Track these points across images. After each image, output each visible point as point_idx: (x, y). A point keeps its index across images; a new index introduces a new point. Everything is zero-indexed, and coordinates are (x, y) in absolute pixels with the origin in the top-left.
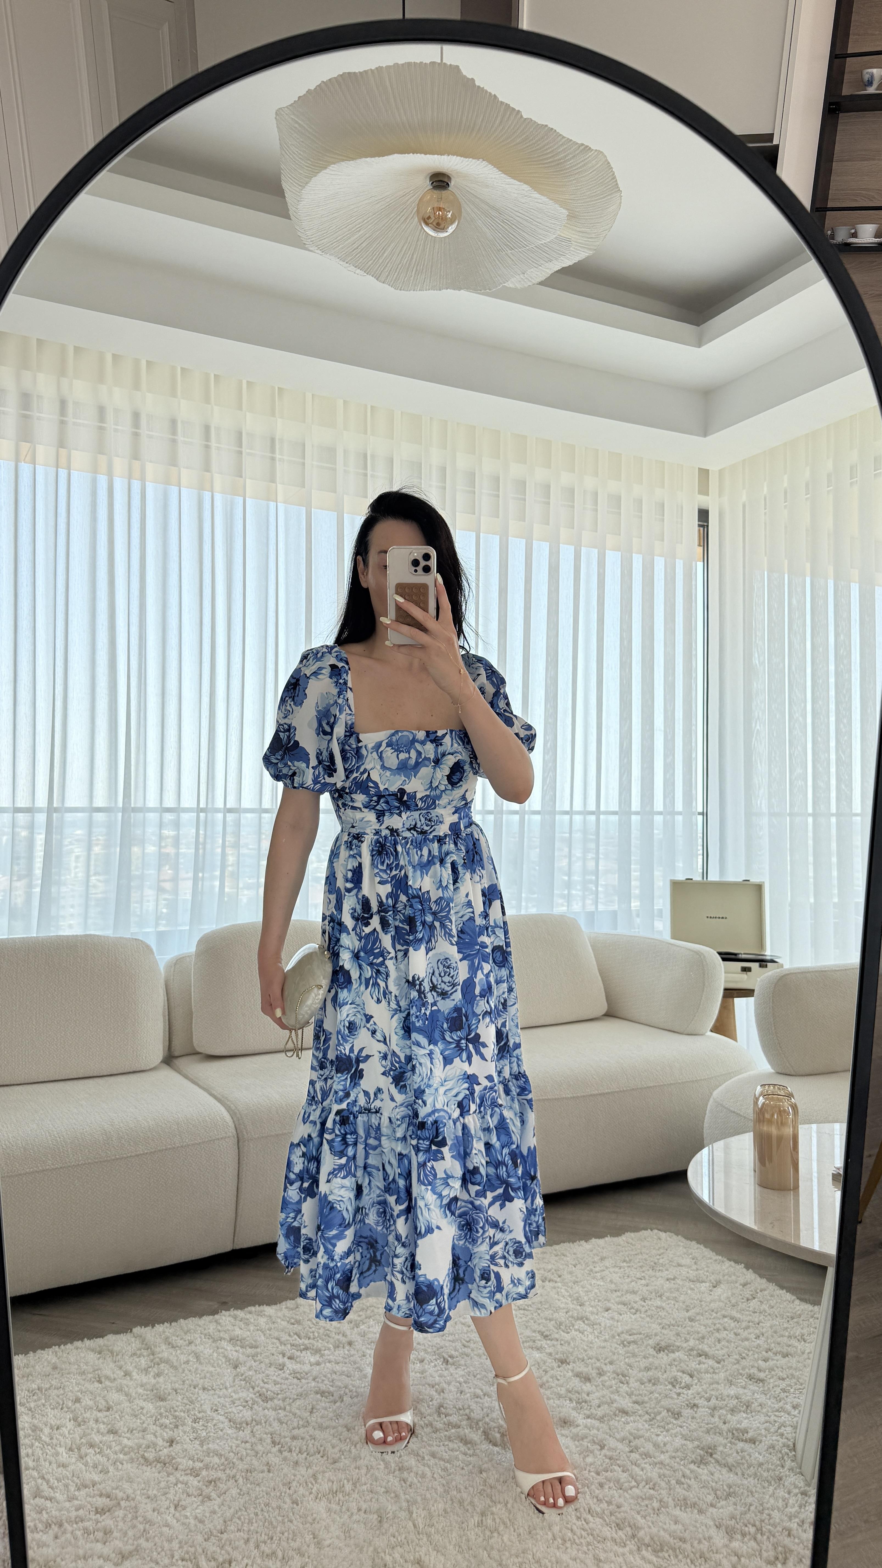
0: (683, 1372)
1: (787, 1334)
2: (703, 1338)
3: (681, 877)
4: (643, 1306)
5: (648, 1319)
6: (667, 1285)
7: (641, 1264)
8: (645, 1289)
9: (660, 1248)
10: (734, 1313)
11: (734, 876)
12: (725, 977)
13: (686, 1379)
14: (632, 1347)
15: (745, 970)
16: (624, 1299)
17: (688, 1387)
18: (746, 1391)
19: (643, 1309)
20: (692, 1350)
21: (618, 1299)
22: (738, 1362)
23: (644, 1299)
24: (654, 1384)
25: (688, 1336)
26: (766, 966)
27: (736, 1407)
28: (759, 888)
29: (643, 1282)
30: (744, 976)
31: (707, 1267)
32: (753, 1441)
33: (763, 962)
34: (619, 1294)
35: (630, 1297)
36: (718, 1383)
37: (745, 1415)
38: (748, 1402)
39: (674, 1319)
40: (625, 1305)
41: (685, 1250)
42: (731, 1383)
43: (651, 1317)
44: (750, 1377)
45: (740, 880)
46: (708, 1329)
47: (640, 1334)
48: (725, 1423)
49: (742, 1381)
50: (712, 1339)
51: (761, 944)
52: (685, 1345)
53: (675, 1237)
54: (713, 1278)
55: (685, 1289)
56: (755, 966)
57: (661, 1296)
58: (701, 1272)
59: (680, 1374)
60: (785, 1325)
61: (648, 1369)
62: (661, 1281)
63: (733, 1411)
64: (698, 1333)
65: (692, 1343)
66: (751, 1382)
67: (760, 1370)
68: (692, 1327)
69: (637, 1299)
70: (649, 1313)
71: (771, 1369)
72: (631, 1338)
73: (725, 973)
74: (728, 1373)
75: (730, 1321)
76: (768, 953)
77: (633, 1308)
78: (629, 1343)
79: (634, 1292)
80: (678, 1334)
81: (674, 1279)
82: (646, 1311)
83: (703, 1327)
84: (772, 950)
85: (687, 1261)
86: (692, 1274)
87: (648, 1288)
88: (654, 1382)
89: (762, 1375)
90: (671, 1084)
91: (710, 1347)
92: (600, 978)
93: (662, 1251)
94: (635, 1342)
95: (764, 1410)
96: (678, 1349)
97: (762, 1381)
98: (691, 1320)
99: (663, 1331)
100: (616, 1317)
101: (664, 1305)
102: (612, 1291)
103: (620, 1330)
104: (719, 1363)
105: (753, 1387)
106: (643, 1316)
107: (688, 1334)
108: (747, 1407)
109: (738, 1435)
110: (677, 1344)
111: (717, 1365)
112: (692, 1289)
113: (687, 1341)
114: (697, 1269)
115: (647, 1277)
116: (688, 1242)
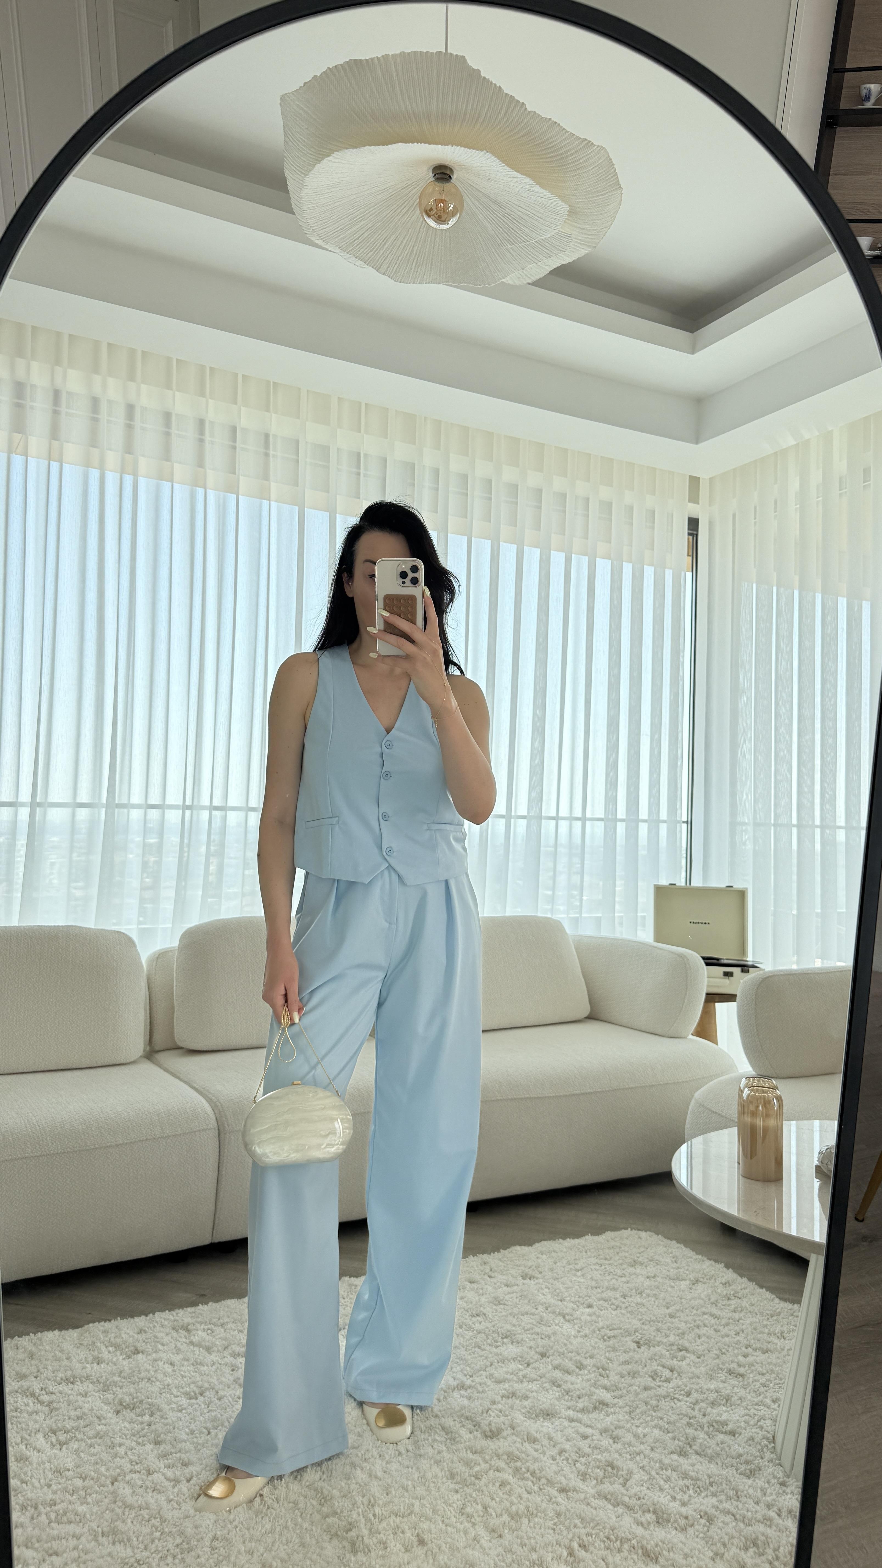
0: (664, 1367)
1: (766, 1331)
2: (683, 1334)
3: (664, 882)
4: (624, 1303)
5: (628, 1315)
6: (647, 1283)
7: (621, 1261)
8: (625, 1286)
9: (640, 1247)
10: (714, 1310)
11: (717, 882)
12: (708, 982)
13: (667, 1373)
14: (612, 1342)
15: (727, 975)
16: (604, 1295)
17: (668, 1380)
18: (726, 1385)
19: (623, 1306)
20: (672, 1345)
21: (598, 1295)
22: (718, 1357)
23: (624, 1296)
24: (633, 1377)
25: (668, 1332)
26: (748, 971)
27: (715, 1400)
28: (742, 894)
29: (623, 1279)
30: (726, 981)
31: (688, 1266)
32: (732, 1433)
33: (745, 968)
34: (599, 1290)
35: (610, 1294)
36: (699, 1378)
37: (724, 1408)
38: (728, 1396)
39: (654, 1315)
40: (605, 1301)
41: (665, 1249)
42: (711, 1378)
43: (632, 1313)
44: (730, 1372)
45: (723, 885)
46: (689, 1325)
47: (621, 1329)
48: (704, 1415)
49: (722, 1376)
50: (692, 1335)
51: (743, 949)
52: (665, 1340)
53: (655, 1236)
54: (692, 1276)
55: (665, 1287)
56: (736, 971)
57: (641, 1293)
58: (682, 1270)
59: (659, 1368)
60: (765, 1323)
61: (627, 1363)
62: (641, 1279)
63: (713, 1404)
64: (678, 1329)
65: (672, 1338)
66: (730, 1377)
67: (739, 1366)
68: (673, 1323)
69: (618, 1296)
70: (629, 1309)
71: (751, 1365)
72: (611, 1333)
73: (708, 977)
74: (708, 1368)
75: (710, 1318)
76: (750, 959)
77: (613, 1304)
78: (609, 1338)
79: (614, 1289)
80: (658, 1330)
81: (654, 1277)
82: (626, 1307)
83: (683, 1324)
84: (753, 957)
85: (667, 1259)
86: (673, 1273)
87: (628, 1285)
88: (634, 1374)
89: (742, 1370)
90: (653, 1085)
91: (691, 1343)
92: (583, 980)
93: (642, 1249)
94: (614, 1337)
95: (744, 1404)
96: (659, 1344)
97: (742, 1375)
98: (671, 1316)
99: (643, 1326)
100: (598, 1312)
101: (644, 1301)
102: (592, 1288)
103: (601, 1324)
104: (699, 1358)
105: (734, 1382)
106: (623, 1311)
107: (669, 1329)
108: (727, 1400)
109: (718, 1426)
110: (658, 1339)
111: (698, 1360)
112: (673, 1287)
113: (667, 1336)
114: (678, 1268)
115: (627, 1275)
116: (669, 1242)
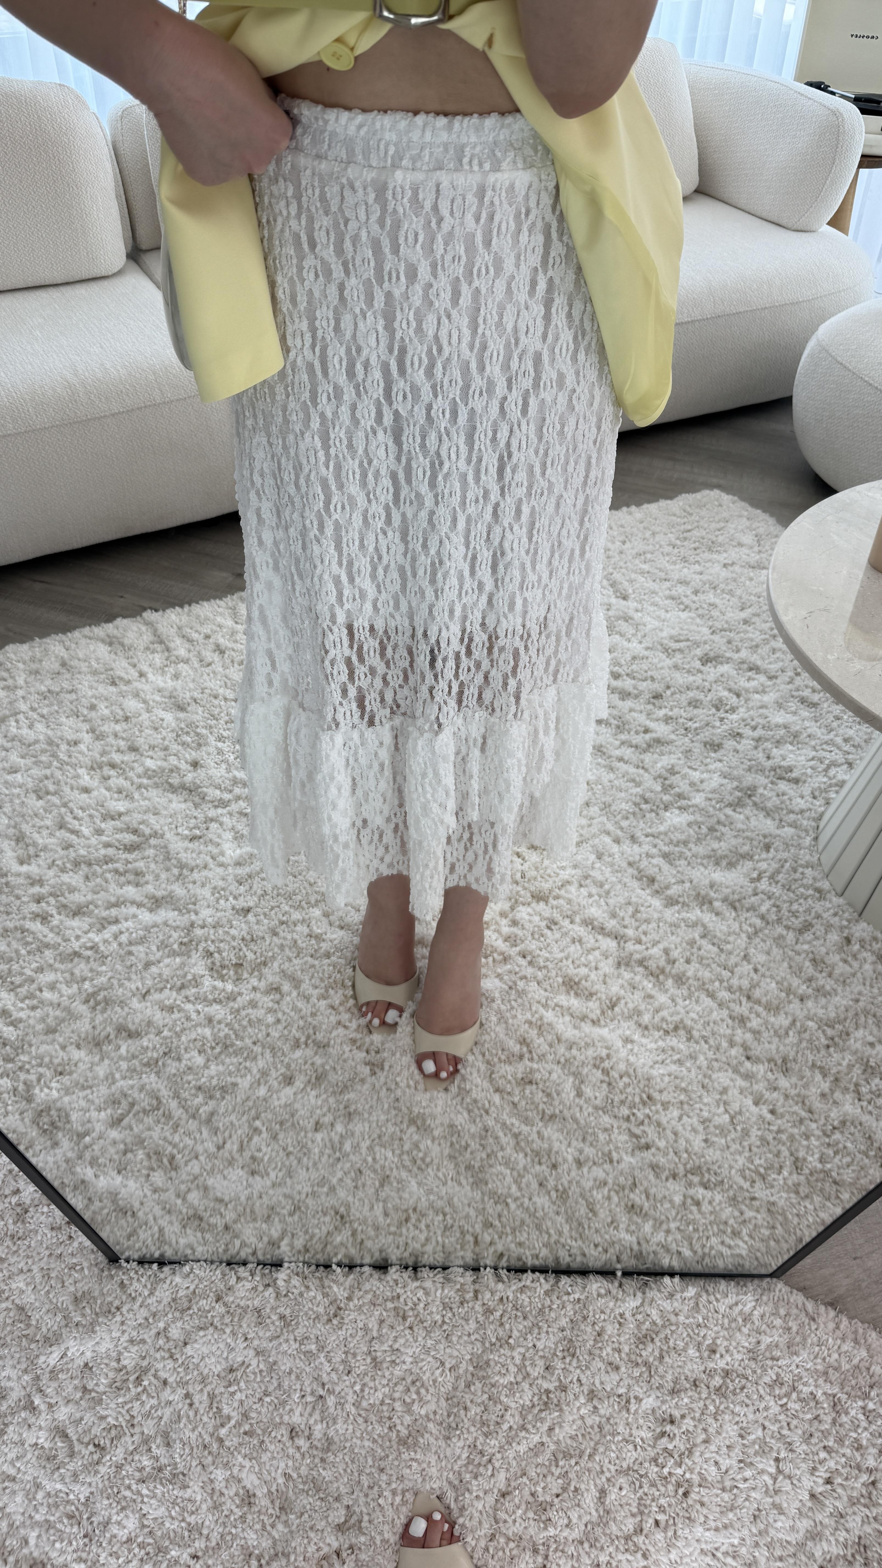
0: (730, 690)
4: (694, 602)
5: (698, 620)
8: (698, 577)
9: (720, 518)
12: (865, 139)
14: (678, 656)
16: (674, 592)
17: (733, 710)
18: (796, 718)
19: (693, 606)
20: (743, 662)
21: (666, 592)
23: (696, 592)
25: (740, 644)
27: (782, 738)
29: (697, 568)
32: (796, 781)
34: (667, 584)
35: (681, 589)
36: (767, 707)
37: (790, 747)
38: (797, 732)
39: (727, 621)
41: (748, 523)
42: (780, 707)
43: (701, 616)
44: (803, 700)
47: (688, 640)
48: (768, 758)
53: (739, 502)
57: (715, 589)
59: (726, 693)
63: (778, 743)
65: (744, 654)
69: (689, 592)
70: (700, 612)
72: (677, 646)
79: (685, 583)
80: (729, 642)
81: (732, 565)
82: (697, 609)
85: (748, 539)
87: (701, 576)
91: (763, 659)
92: (694, 139)
93: (722, 524)
94: (680, 651)
95: (813, 743)
96: (728, 660)
97: (814, 705)
98: (746, 622)
99: (713, 637)
100: (663, 615)
103: (665, 633)
104: (771, 678)
105: (805, 713)
106: (693, 615)
107: (741, 641)
108: (795, 738)
109: (782, 774)
110: (727, 655)
111: (769, 683)
113: (738, 650)
115: (702, 563)
